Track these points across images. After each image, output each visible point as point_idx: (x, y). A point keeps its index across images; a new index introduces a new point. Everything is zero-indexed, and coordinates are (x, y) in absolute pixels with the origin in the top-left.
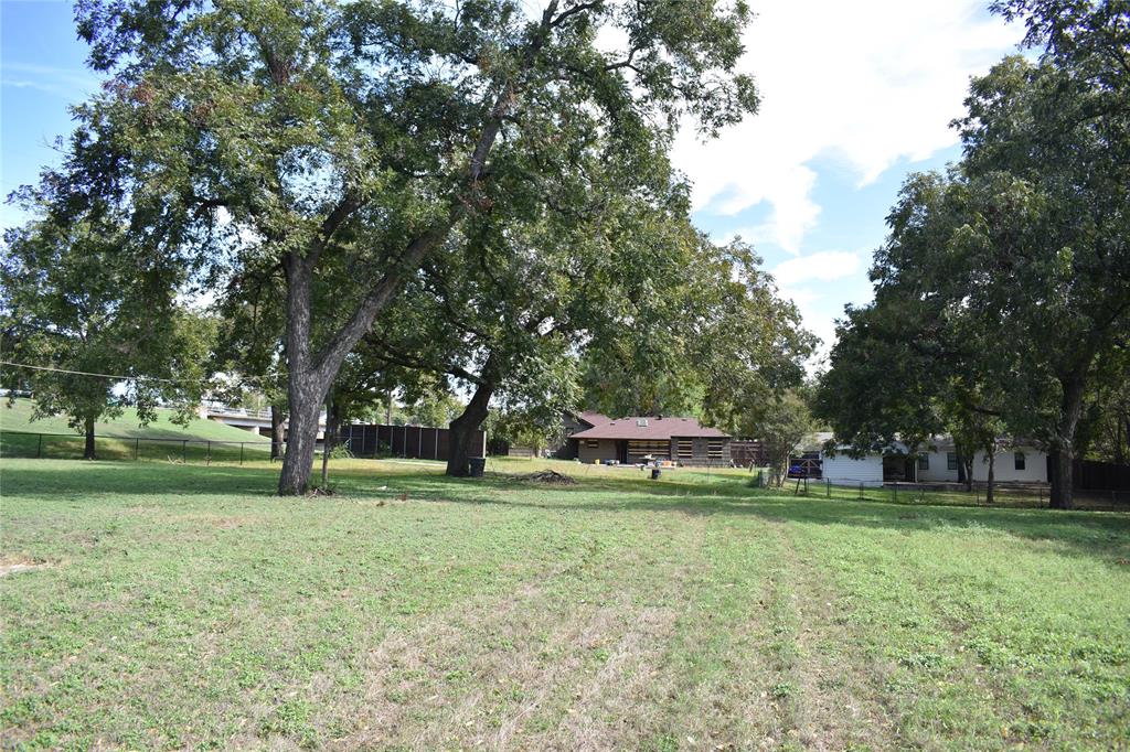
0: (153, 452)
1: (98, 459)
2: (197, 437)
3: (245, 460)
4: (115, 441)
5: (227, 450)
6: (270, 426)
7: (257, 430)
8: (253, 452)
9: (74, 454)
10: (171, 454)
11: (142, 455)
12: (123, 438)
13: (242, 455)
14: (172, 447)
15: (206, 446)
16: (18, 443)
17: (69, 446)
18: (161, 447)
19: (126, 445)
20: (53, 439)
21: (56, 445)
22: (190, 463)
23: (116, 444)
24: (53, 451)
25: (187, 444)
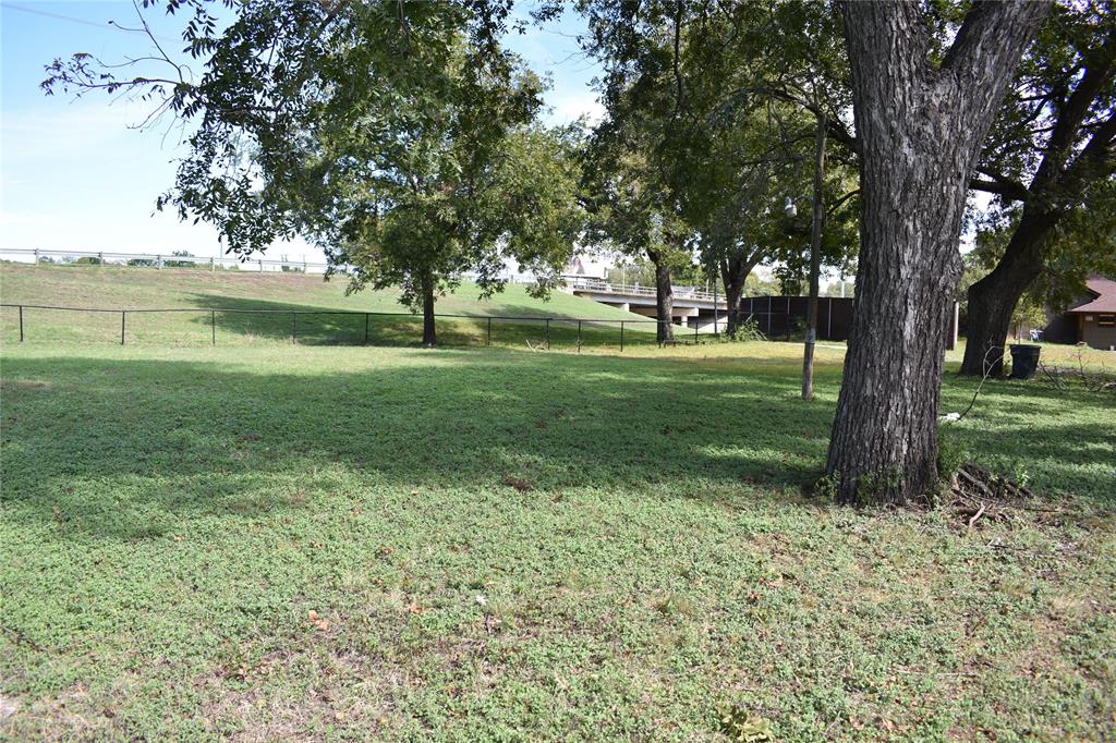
0: (511, 334)
1: (440, 345)
2: (564, 315)
3: (627, 344)
4: (466, 320)
5: (601, 331)
6: (655, 303)
7: (627, 307)
8: (631, 333)
9: (414, 339)
10: (530, 338)
11: (495, 340)
12: (476, 317)
13: (622, 338)
14: (535, 328)
15: (575, 326)
16: (349, 326)
17: (410, 328)
18: (521, 327)
19: (479, 326)
20: (391, 320)
21: (394, 327)
22: (556, 350)
23: (467, 326)
24: (390, 335)
25: (551, 324)
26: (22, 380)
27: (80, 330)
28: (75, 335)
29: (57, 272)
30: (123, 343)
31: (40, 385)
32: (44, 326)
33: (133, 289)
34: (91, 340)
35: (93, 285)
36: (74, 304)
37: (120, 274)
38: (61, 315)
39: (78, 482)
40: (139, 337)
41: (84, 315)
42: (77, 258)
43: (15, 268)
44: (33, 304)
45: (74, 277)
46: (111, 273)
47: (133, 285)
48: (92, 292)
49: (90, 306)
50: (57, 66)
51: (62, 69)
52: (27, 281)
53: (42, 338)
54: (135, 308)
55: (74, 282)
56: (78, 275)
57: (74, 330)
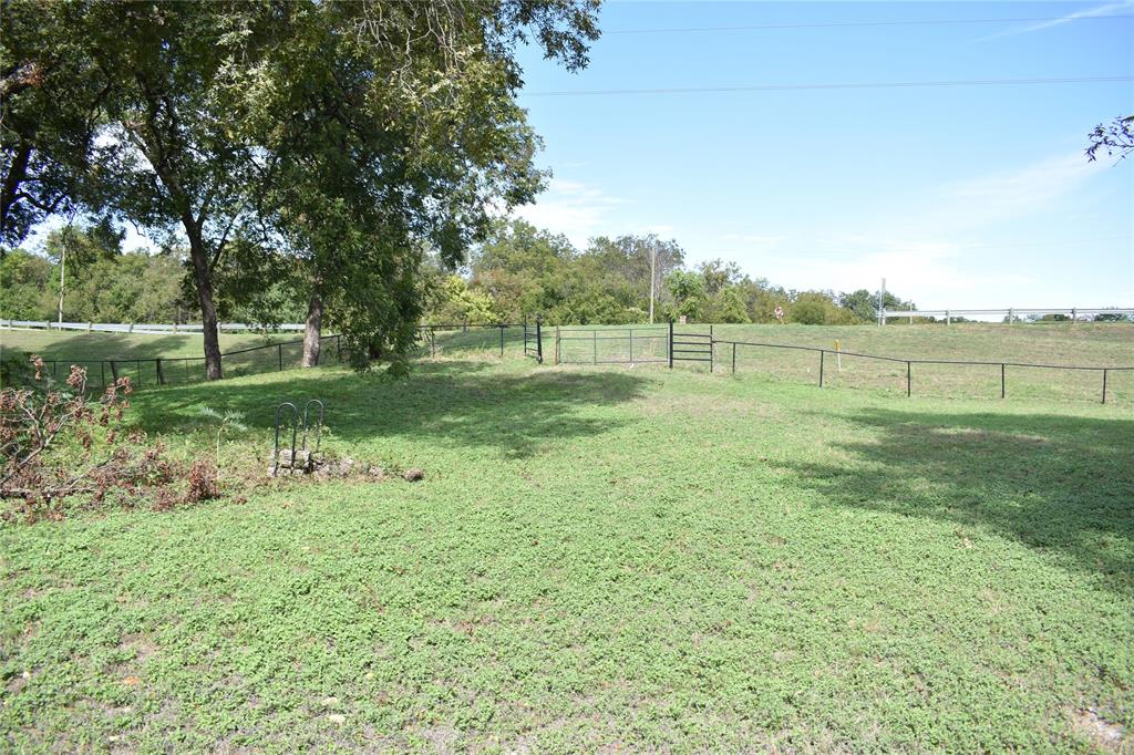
26: (1018, 434)
27: (1058, 388)
28: (1054, 393)
29: (1030, 330)
30: (1103, 402)
31: (1038, 441)
32: (1023, 383)
33: (1112, 346)
34: (1071, 399)
35: (1069, 342)
36: (1050, 362)
37: (1094, 331)
38: (1039, 373)
39: (1110, 538)
40: (1121, 395)
41: (1061, 374)
42: (1041, 315)
43: (991, 327)
44: (1012, 362)
45: (1047, 335)
46: (1085, 329)
47: (1110, 341)
48: (1068, 349)
49: (1067, 363)
50: (1100, 132)
51: (1104, 135)
52: (1004, 341)
53: (1022, 395)
54: (1115, 365)
55: (1049, 340)
56: (1051, 333)
57: (1053, 388)
